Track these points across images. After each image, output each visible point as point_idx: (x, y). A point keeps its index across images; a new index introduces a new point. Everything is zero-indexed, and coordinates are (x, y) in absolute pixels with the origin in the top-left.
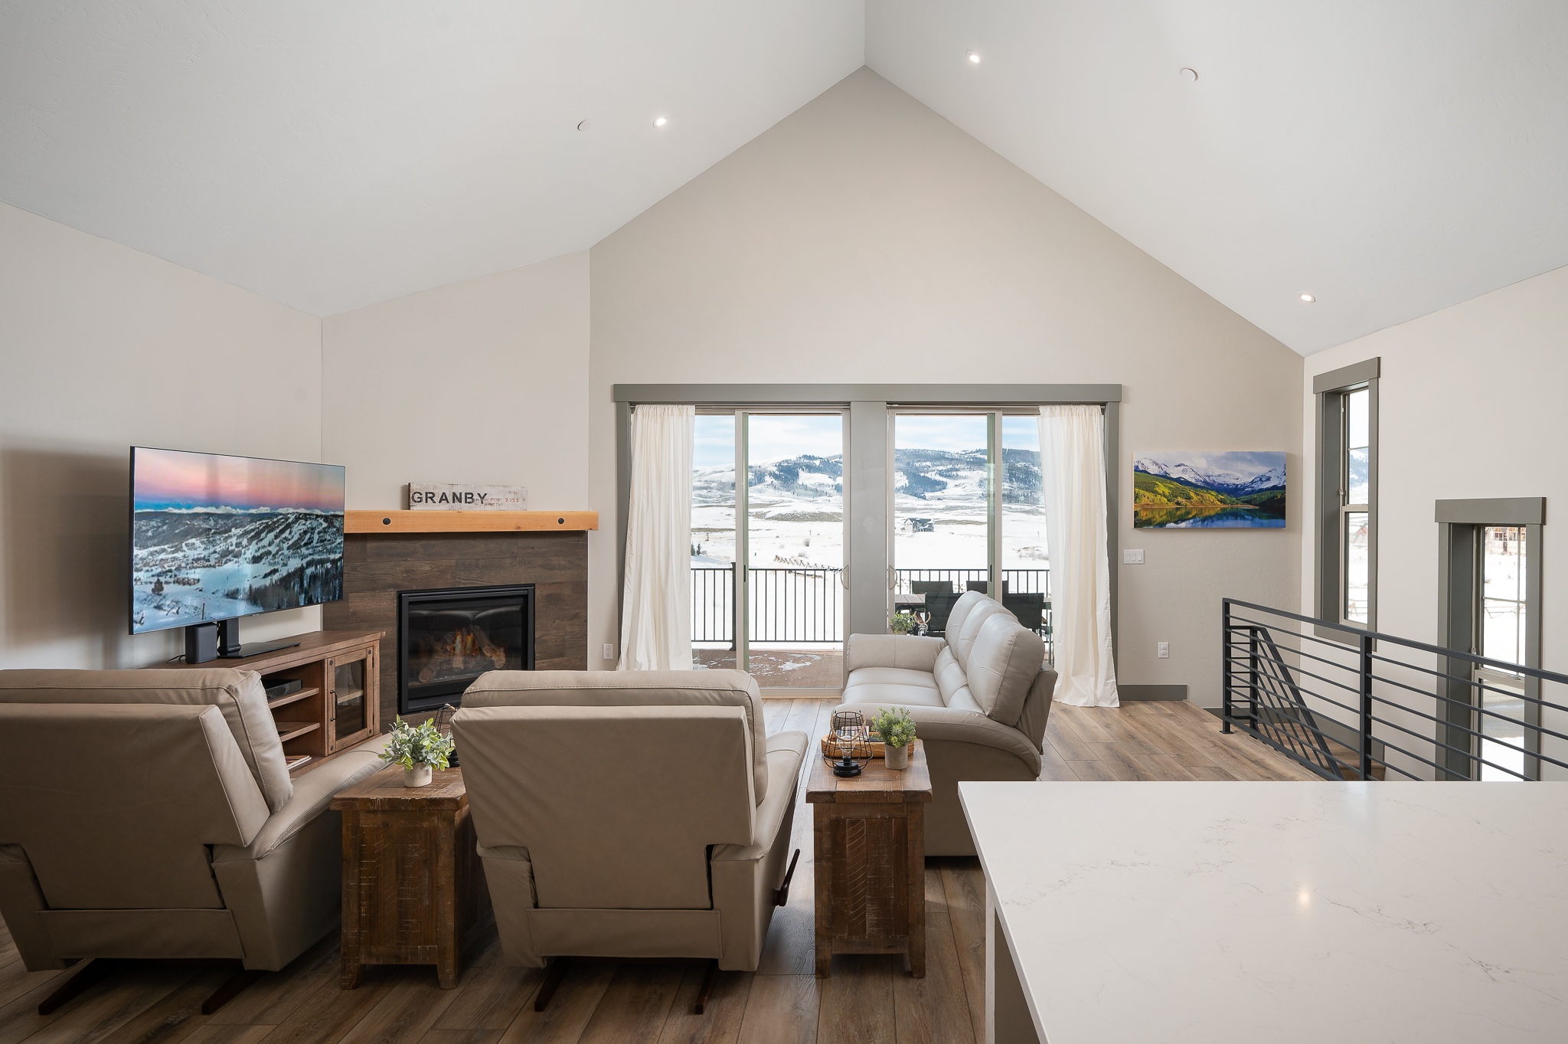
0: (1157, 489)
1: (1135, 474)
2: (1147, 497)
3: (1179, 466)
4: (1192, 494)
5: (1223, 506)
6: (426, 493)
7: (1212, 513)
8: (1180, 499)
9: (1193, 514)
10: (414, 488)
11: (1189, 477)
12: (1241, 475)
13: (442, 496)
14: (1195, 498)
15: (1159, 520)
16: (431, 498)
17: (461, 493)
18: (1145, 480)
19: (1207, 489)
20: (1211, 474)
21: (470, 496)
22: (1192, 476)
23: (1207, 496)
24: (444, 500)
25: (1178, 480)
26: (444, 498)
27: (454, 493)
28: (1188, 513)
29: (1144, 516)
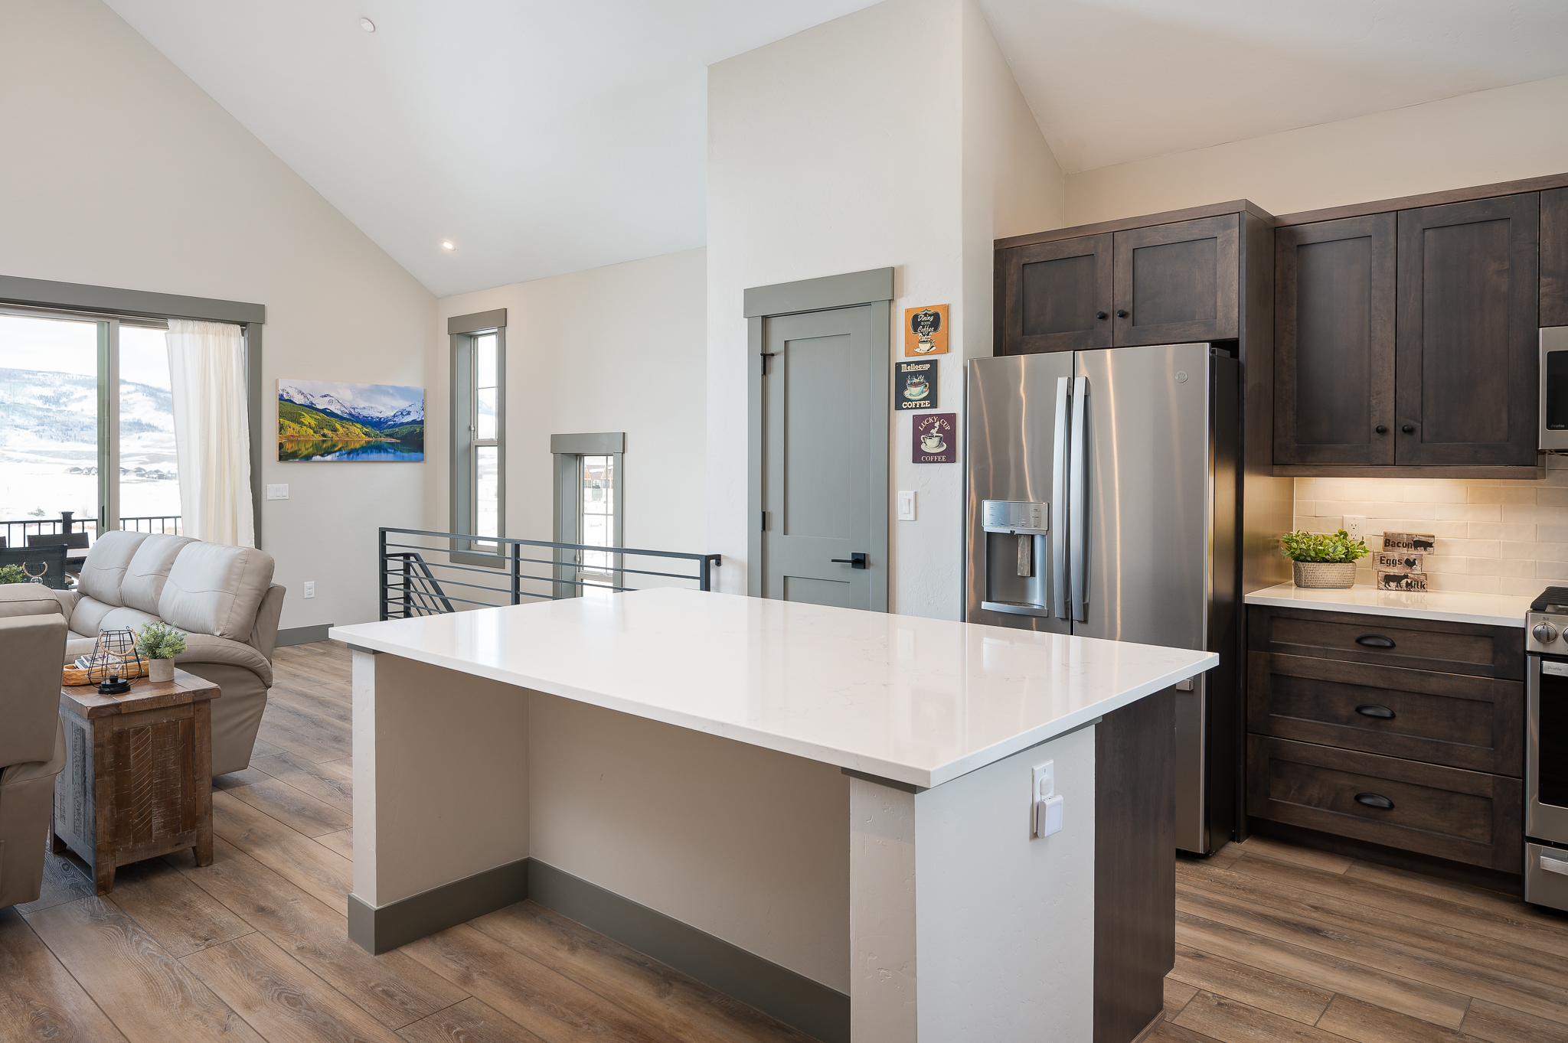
0: (303, 420)
1: (280, 403)
2: (292, 428)
3: (325, 396)
4: (338, 426)
5: (368, 439)
7: (358, 446)
8: (326, 431)
9: (339, 447)
11: (335, 408)
12: (384, 408)
14: (341, 430)
15: (305, 452)
18: (289, 410)
19: (353, 421)
20: (356, 406)
22: (338, 407)
23: (353, 428)
25: (324, 411)
28: (334, 446)
29: (289, 448)
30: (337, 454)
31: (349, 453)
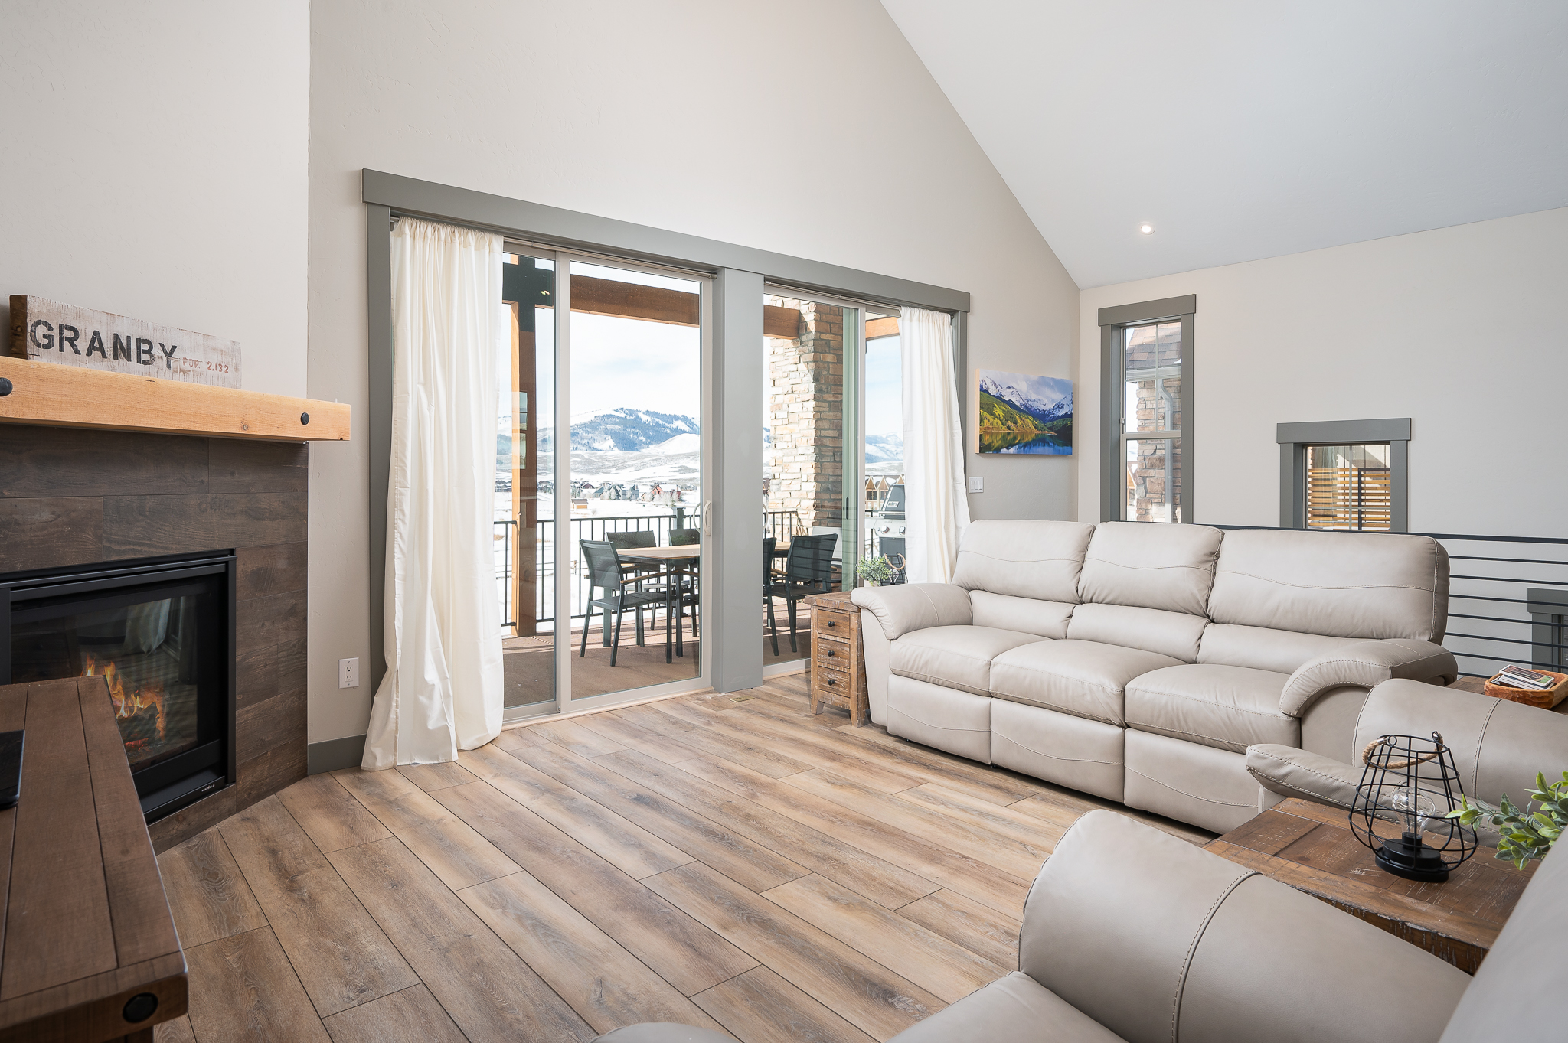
0: (995, 411)
1: (980, 394)
2: (989, 420)
3: (1009, 387)
4: (1018, 418)
5: (1038, 431)
6: (62, 328)
8: (1010, 423)
10: (34, 310)
11: (1016, 400)
12: (1047, 401)
13: (93, 340)
14: (1020, 421)
15: (996, 444)
16: (71, 341)
17: (129, 338)
18: (987, 401)
19: (1027, 414)
20: (1029, 399)
21: (145, 347)
22: (1018, 399)
23: (1028, 420)
24: (96, 349)
25: (1008, 403)
26: (96, 344)
27: (116, 337)
28: (1015, 438)
30: (1017, 447)
31: (1024, 446)
